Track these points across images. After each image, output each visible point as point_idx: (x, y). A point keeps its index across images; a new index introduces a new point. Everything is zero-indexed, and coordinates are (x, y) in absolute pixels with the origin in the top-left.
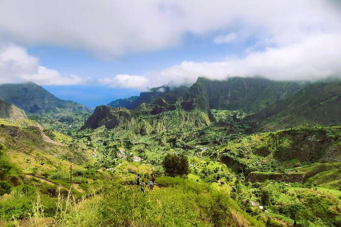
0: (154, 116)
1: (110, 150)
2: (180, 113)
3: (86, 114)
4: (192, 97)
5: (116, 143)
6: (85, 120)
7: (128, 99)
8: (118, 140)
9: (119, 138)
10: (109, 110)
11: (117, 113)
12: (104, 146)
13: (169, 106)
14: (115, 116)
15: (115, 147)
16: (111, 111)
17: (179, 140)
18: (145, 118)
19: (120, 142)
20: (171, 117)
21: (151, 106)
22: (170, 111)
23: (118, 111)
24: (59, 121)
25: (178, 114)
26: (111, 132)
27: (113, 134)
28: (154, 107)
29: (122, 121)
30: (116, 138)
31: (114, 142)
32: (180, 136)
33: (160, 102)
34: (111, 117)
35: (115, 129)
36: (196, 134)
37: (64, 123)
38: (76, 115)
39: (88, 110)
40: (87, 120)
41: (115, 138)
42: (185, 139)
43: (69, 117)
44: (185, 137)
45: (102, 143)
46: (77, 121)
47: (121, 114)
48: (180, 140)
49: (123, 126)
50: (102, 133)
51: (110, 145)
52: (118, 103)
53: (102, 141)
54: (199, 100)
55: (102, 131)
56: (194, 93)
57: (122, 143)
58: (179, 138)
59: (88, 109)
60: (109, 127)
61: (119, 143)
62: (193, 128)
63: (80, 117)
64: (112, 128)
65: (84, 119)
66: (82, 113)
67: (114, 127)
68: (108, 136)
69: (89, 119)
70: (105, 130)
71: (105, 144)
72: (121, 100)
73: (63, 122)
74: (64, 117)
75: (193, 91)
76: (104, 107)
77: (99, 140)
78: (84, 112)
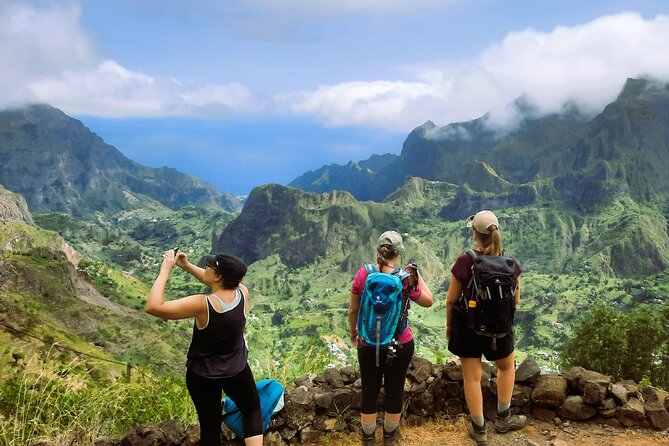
0: (451, 225)
1: (296, 343)
2: (550, 219)
3: (218, 216)
4: (600, 154)
5: (314, 318)
6: (214, 234)
7: (361, 163)
8: (324, 307)
9: (326, 301)
10: (294, 202)
11: (322, 213)
12: (276, 329)
13: (512, 189)
14: (313, 224)
15: (311, 331)
16: (302, 203)
17: (546, 317)
18: (420, 234)
19: (331, 315)
20: (516, 232)
21: (443, 188)
22: (510, 210)
23: (324, 205)
24: (132, 235)
25: (541, 217)
26: (300, 277)
27: (306, 288)
28: (452, 194)
29: (337, 242)
30: (317, 302)
31: (308, 316)
32: (552, 302)
33: (480, 179)
34: (302, 225)
35: (312, 268)
36: (619, 300)
37: (147, 243)
38: (187, 217)
39: (225, 202)
40: (219, 233)
41: (312, 301)
42: (570, 317)
43: (163, 224)
44: (569, 309)
45: (268, 317)
46: (188, 239)
47: (334, 214)
48: (553, 319)
49: (341, 257)
50: (268, 281)
51: (293, 325)
52: (325, 176)
53: (267, 308)
54: (630, 167)
55: (270, 275)
56: (611, 138)
57: (337, 319)
58: (546, 311)
59: (224, 197)
60: (297, 259)
61: (327, 319)
62: (604, 277)
63: (197, 225)
64: (302, 265)
65: (210, 231)
66: (204, 212)
67: (311, 261)
68: (288, 295)
69: (225, 231)
70: (279, 272)
71: (278, 320)
72: (335, 167)
73: (144, 239)
74: (148, 222)
75: (604, 134)
76: (278, 191)
77: (258, 307)
78: (213, 208)
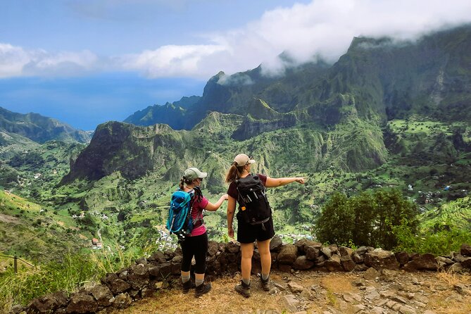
0: (240, 144)
1: (135, 232)
2: (306, 135)
3: (73, 146)
4: (338, 90)
5: (149, 214)
6: (71, 160)
7: (174, 103)
8: (154, 206)
9: (155, 202)
10: (128, 133)
11: (149, 140)
12: (121, 223)
13: (280, 116)
14: (143, 148)
15: (146, 223)
16: (134, 134)
17: (307, 202)
18: (220, 151)
19: (160, 211)
20: (284, 146)
21: (233, 118)
22: (279, 131)
23: (150, 134)
24: (10, 164)
25: (301, 136)
26: (136, 186)
27: (141, 193)
28: (240, 122)
29: (161, 160)
30: (150, 202)
31: (143, 213)
32: (310, 191)
33: (258, 110)
34: (135, 150)
35: (144, 179)
36: (353, 187)
37: (21, 168)
38: (51, 148)
39: (77, 136)
40: (75, 158)
41: (145, 204)
42: (322, 201)
43: (33, 154)
44: (321, 195)
45: (115, 216)
46: (52, 164)
47: (158, 140)
48: (311, 202)
49: (164, 170)
50: (113, 190)
51: (133, 220)
52: (150, 114)
53: (113, 210)
54: (357, 98)
55: (114, 185)
56: (344, 79)
57: (164, 214)
58: (306, 198)
59: (77, 133)
60: (132, 174)
61: (157, 214)
62: (343, 173)
63: (58, 154)
64: (137, 177)
65: (68, 158)
66: (63, 144)
67: (143, 174)
68: (128, 199)
69: (79, 157)
70: (120, 183)
71: (122, 217)
72: (156, 107)
73: (19, 166)
74: (21, 153)
75: (339, 76)
76: (116, 126)
77: (106, 209)
78: (69, 140)
